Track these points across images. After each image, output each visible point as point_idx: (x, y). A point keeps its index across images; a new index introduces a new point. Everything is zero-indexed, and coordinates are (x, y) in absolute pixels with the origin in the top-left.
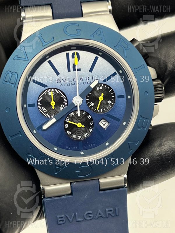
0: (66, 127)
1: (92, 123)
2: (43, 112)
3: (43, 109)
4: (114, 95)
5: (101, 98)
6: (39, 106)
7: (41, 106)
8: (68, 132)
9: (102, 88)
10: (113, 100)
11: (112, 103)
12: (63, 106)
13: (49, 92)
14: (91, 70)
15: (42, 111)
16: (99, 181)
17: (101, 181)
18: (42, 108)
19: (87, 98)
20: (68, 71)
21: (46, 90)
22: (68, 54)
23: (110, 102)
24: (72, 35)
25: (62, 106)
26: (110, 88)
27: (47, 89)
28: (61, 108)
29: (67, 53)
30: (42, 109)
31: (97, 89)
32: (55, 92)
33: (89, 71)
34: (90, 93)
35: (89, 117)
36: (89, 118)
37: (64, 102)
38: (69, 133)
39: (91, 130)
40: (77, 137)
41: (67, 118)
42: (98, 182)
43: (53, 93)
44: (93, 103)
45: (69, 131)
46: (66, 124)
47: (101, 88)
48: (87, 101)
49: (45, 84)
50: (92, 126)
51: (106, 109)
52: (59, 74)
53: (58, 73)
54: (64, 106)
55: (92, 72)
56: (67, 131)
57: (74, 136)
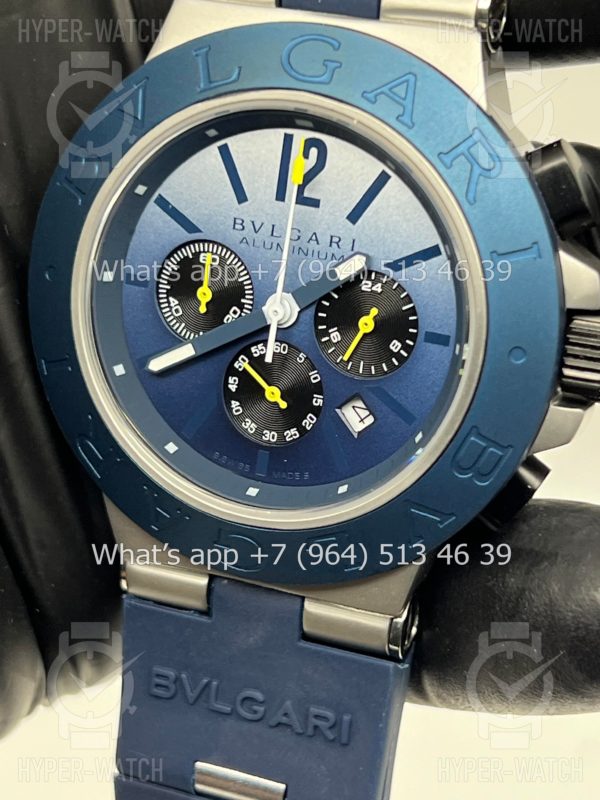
0: (230, 386)
1: (318, 401)
2: (170, 313)
3: (172, 305)
4: (415, 324)
5: (366, 324)
6: (160, 291)
7: (169, 293)
8: (235, 404)
9: (379, 290)
10: (408, 342)
11: (402, 352)
12: (239, 312)
13: (204, 252)
14: (354, 216)
15: (168, 309)
16: (302, 606)
17: (310, 607)
18: (171, 299)
19: (320, 308)
20: (277, 199)
21: (193, 242)
22: (288, 139)
23: (395, 346)
24: (304, 75)
25: (235, 312)
26: (408, 299)
27: (198, 241)
28: (228, 316)
29: (286, 135)
30: (168, 302)
31: (364, 288)
32: (223, 260)
33: (348, 218)
34: (336, 296)
35: (315, 377)
36: (312, 378)
37: (243, 301)
38: (237, 411)
39: (309, 422)
40: (259, 433)
41: (242, 356)
42: (298, 607)
43: (214, 260)
44: (337, 333)
45: (238, 404)
46: (233, 376)
47: (378, 288)
48: (318, 321)
49: (194, 222)
50: (317, 411)
51: (379, 369)
52: (246, 200)
53: (241, 197)
54: (240, 315)
55: (357, 224)
56: (233, 402)
57: (250, 426)
